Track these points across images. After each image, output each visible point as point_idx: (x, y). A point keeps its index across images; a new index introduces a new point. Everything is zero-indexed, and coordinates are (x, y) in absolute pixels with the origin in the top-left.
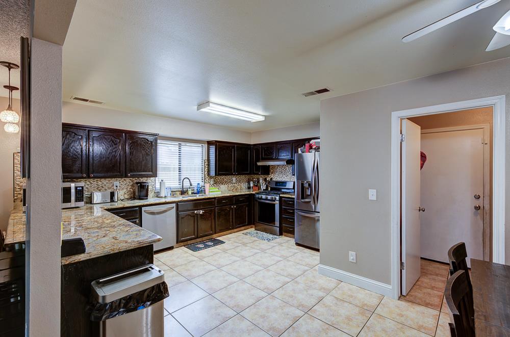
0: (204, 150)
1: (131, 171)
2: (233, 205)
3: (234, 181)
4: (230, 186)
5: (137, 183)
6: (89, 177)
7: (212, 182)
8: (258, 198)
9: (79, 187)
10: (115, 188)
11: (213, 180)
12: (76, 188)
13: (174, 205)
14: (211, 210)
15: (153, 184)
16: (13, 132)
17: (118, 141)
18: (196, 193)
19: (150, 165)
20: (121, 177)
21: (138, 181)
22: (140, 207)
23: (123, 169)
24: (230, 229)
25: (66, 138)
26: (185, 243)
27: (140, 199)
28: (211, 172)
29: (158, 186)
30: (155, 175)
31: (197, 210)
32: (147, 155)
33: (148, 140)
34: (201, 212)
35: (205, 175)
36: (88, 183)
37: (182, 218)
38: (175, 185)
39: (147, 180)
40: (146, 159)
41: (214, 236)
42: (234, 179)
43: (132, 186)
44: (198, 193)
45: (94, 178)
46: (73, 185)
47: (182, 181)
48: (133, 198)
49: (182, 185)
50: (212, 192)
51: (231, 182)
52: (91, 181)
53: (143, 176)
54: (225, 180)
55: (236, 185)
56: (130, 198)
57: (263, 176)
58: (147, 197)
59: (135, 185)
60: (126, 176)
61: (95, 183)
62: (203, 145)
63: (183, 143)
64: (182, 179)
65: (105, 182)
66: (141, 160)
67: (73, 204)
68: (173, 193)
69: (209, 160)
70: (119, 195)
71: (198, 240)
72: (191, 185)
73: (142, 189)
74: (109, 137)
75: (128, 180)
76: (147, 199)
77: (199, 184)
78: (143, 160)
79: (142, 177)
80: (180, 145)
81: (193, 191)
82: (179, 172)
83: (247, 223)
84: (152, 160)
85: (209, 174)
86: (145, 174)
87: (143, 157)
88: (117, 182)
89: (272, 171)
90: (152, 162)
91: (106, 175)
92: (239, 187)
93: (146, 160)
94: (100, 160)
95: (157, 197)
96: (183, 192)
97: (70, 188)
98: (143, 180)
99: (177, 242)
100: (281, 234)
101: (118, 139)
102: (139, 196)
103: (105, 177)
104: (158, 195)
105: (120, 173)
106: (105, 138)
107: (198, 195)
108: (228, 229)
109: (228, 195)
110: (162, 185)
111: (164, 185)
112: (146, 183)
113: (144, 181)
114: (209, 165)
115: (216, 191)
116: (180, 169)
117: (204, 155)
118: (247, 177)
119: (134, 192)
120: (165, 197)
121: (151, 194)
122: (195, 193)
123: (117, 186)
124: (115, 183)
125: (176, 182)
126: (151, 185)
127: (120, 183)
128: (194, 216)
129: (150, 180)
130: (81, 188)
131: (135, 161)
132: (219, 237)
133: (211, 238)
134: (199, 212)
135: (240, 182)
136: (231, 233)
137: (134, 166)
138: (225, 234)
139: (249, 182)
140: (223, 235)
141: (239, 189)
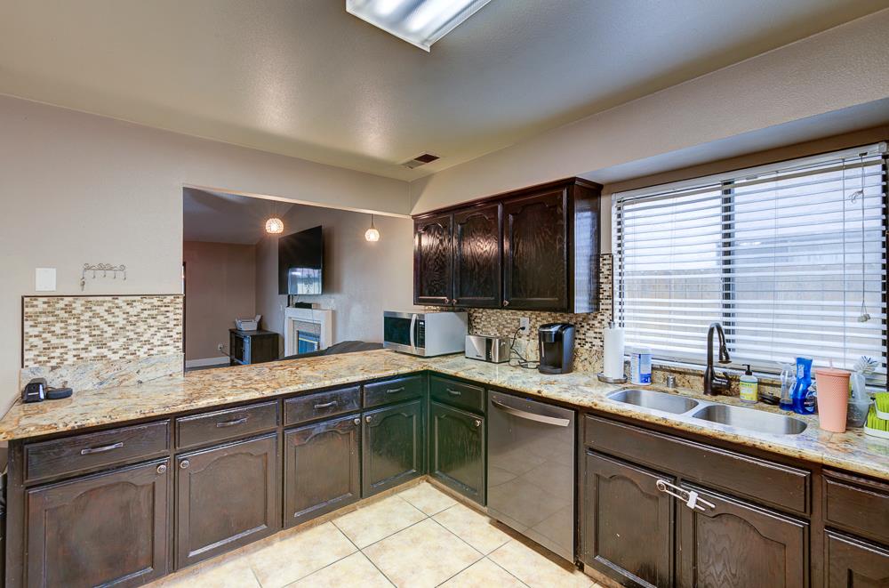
1: (514, 293)
9: (421, 321)
10: (520, 331)
16: (374, 240)
17: (493, 223)
22: (486, 388)
46: (415, 317)
60: (503, 306)
66: (534, 262)
67: (413, 349)
70: (527, 350)
80: (728, 186)
86: (538, 302)
87: (537, 256)
88: (525, 320)
96: (710, 383)
123: (523, 328)
124: (522, 319)
125: (702, 338)
126: (598, 336)
127: (530, 320)
128: (657, 498)
129: (596, 322)
130: (423, 323)
131: (520, 268)
134: (678, 493)
137: (520, 279)
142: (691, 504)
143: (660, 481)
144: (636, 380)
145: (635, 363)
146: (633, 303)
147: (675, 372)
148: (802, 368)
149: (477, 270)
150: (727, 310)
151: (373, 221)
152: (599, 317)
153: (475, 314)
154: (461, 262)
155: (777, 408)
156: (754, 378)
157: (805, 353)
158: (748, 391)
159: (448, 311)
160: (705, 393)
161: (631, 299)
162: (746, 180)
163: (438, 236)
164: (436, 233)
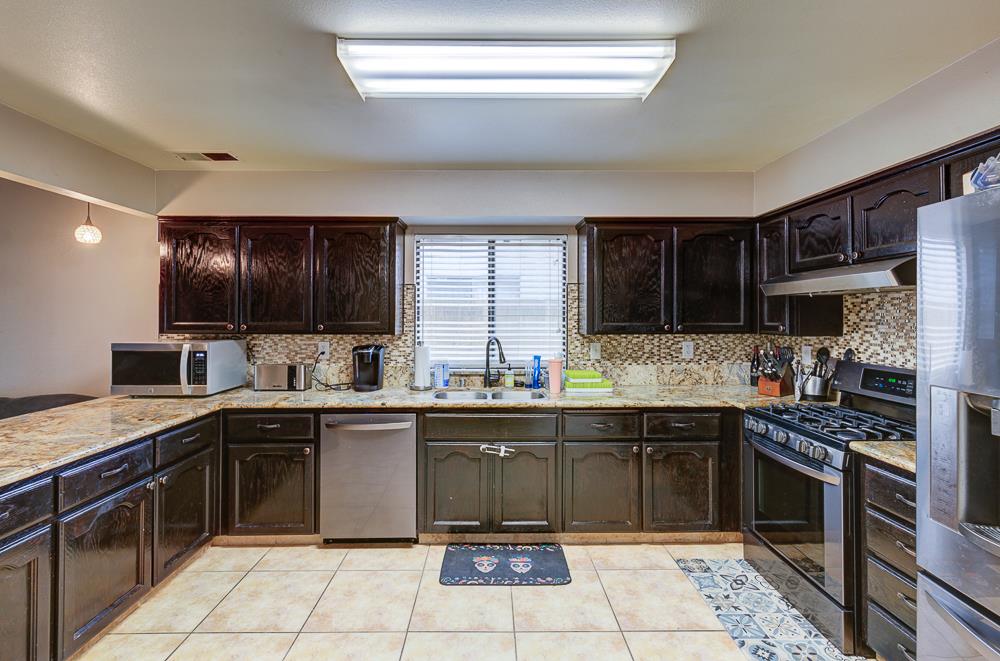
0: (568, 255)
3: (688, 354)
4: (667, 369)
7: (595, 355)
9: (199, 353)
10: (320, 356)
11: (599, 345)
12: (194, 353)
16: (92, 242)
17: (300, 244)
19: (374, 302)
22: (318, 413)
23: (308, 312)
30: (388, 329)
31: (492, 442)
32: (368, 273)
33: (370, 237)
34: (503, 450)
35: (568, 330)
37: (440, 461)
38: (473, 356)
40: (365, 285)
41: (565, 538)
42: (688, 345)
46: (186, 348)
50: (574, 385)
51: (673, 356)
54: (647, 348)
55: (697, 367)
57: (815, 339)
62: (566, 237)
63: (499, 239)
66: (353, 288)
67: (185, 388)
69: (581, 285)
70: (329, 375)
74: (282, 237)
75: (348, 339)
77: (537, 357)
78: (357, 290)
80: (492, 244)
81: (517, 379)
82: (490, 319)
83: (709, 523)
84: (379, 286)
85: (581, 328)
86: (359, 327)
87: (357, 282)
88: (323, 343)
92: (709, 375)
93: (366, 287)
96: (488, 379)
101: (300, 240)
105: (303, 322)
106: (273, 241)
110: (421, 356)
114: (581, 299)
115: (594, 387)
116: (492, 312)
117: (568, 269)
122: (526, 385)
123: (323, 353)
124: (321, 344)
125: (481, 350)
126: (402, 354)
127: (331, 345)
128: (480, 459)
129: (400, 342)
130: (202, 355)
131: (337, 293)
132: (583, 544)
133: (549, 541)
134: (494, 450)
135: (712, 358)
136: (640, 543)
137: (337, 304)
138: (612, 540)
139: (756, 361)
140: (602, 544)
141: (711, 381)
142: (502, 454)
143: (483, 446)
144: (440, 385)
145: (439, 372)
146: (430, 325)
147: (462, 376)
148: (537, 361)
149: (277, 292)
150: (491, 329)
151: (89, 216)
152: (403, 338)
153: (253, 342)
154: (252, 283)
155: (524, 388)
156: (512, 371)
157: (538, 353)
158: (509, 381)
159: (228, 338)
160: (485, 386)
161: (429, 322)
162: (502, 242)
163: (211, 248)
164: (207, 244)
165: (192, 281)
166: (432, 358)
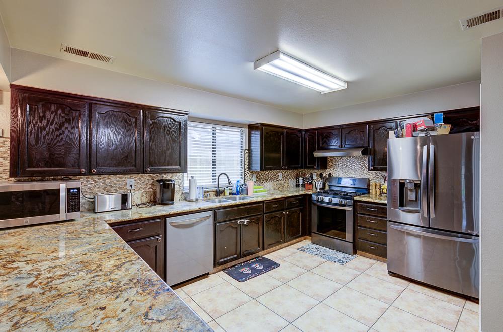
0: (244, 137)
1: (151, 164)
2: (284, 209)
3: (280, 177)
4: (275, 183)
5: (159, 181)
6: (90, 173)
7: (254, 179)
8: (318, 201)
9: (73, 189)
10: (129, 188)
11: (255, 175)
12: (68, 190)
13: (211, 213)
14: (259, 218)
15: (181, 181)
17: (134, 120)
18: (235, 194)
19: (177, 156)
20: (137, 172)
21: (160, 179)
22: (165, 217)
23: (139, 160)
24: (282, 243)
25: (56, 114)
26: (224, 266)
27: (163, 203)
28: (253, 166)
29: (186, 184)
30: (184, 170)
31: (241, 219)
32: (174, 141)
33: (174, 121)
34: (246, 221)
35: (245, 170)
36: (91, 181)
37: (222, 231)
38: (208, 182)
39: (172, 177)
41: (261, 254)
42: (280, 174)
43: (153, 185)
44: (238, 193)
45: (99, 174)
46: (63, 187)
47: (217, 178)
48: (154, 202)
49: (217, 183)
50: (256, 192)
51: (276, 179)
52: (96, 178)
53: (166, 171)
54: (270, 175)
55: (283, 182)
56: (149, 203)
57: (317, 171)
58: (173, 200)
59: (157, 184)
60: (144, 172)
61: (100, 181)
62: (243, 129)
63: (218, 128)
64: (217, 175)
65: (115, 179)
66: (165, 148)
67: (63, 215)
68: (206, 194)
69: (250, 150)
70: (135, 198)
71: (241, 260)
72: (230, 183)
73: (166, 190)
74: (120, 114)
75: (146, 176)
76: (172, 204)
77: (238, 182)
78: (168, 149)
79: (165, 173)
80: (214, 130)
81: (231, 191)
82: (213, 165)
83: (300, 234)
84: (180, 148)
85: (250, 168)
86: (170, 169)
87: (167, 145)
88: (131, 180)
89: (331, 164)
90: (180, 152)
91: (115, 169)
92: (286, 185)
93: (172, 148)
94: (107, 149)
95: (186, 199)
96: (219, 193)
97: (57, 192)
98: (167, 176)
99: (215, 265)
100: (355, 253)
101: (134, 117)
102: (162, 200)
103: (114, 174)
104: (186, 198)
105: (135, 167)
106: (115, 116)
107: (238, 197)
108: (278, 243)
109: (280, 196)
110: (193, 183)
111: (195, 183)
112: (171, 181)
113: (168, 178)
114: (250, 156)
115: (262, 192)
116: (214, 161)
117: (244, 143)
118: (295, 172)
119: (155, 194)
120: (197, 200)
121: (177, 196)
122: (233, 194)
123: (131, 186)
127: (135, 180)
128: (237, 227)
129: (176, 177)
130: (76, 191)
131: (156, 150)
132: (267, 254)
133: (257, 256)
134: (243, 222)
135: (287, 178)
136: (282, 248)
137: (156, 156)
138: (275, 250)
139: (297, 179)
140: (272, 252)
141: (286, 187)
142: (246, 223)
143: (239, 221)
150: (214, 169)
152: (177, 175)
158: (228, 193)
160: (216, 197)
162: (219, 129)
163: (63, 115)
164: (60, 112)
165: (44, 137)
166: (198, 184)
